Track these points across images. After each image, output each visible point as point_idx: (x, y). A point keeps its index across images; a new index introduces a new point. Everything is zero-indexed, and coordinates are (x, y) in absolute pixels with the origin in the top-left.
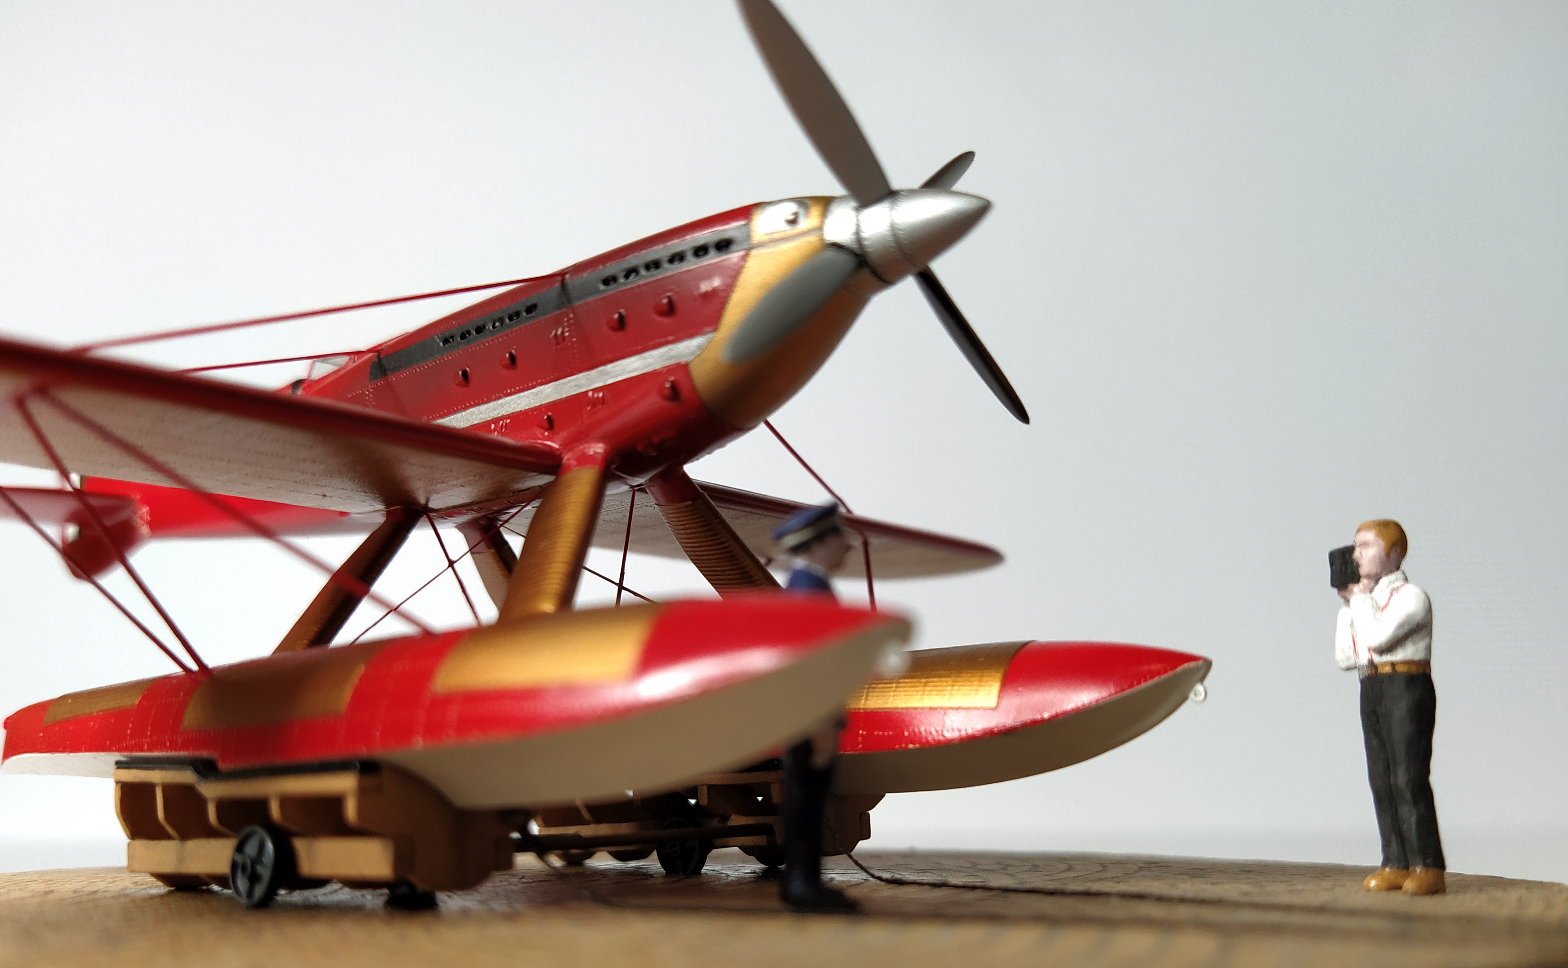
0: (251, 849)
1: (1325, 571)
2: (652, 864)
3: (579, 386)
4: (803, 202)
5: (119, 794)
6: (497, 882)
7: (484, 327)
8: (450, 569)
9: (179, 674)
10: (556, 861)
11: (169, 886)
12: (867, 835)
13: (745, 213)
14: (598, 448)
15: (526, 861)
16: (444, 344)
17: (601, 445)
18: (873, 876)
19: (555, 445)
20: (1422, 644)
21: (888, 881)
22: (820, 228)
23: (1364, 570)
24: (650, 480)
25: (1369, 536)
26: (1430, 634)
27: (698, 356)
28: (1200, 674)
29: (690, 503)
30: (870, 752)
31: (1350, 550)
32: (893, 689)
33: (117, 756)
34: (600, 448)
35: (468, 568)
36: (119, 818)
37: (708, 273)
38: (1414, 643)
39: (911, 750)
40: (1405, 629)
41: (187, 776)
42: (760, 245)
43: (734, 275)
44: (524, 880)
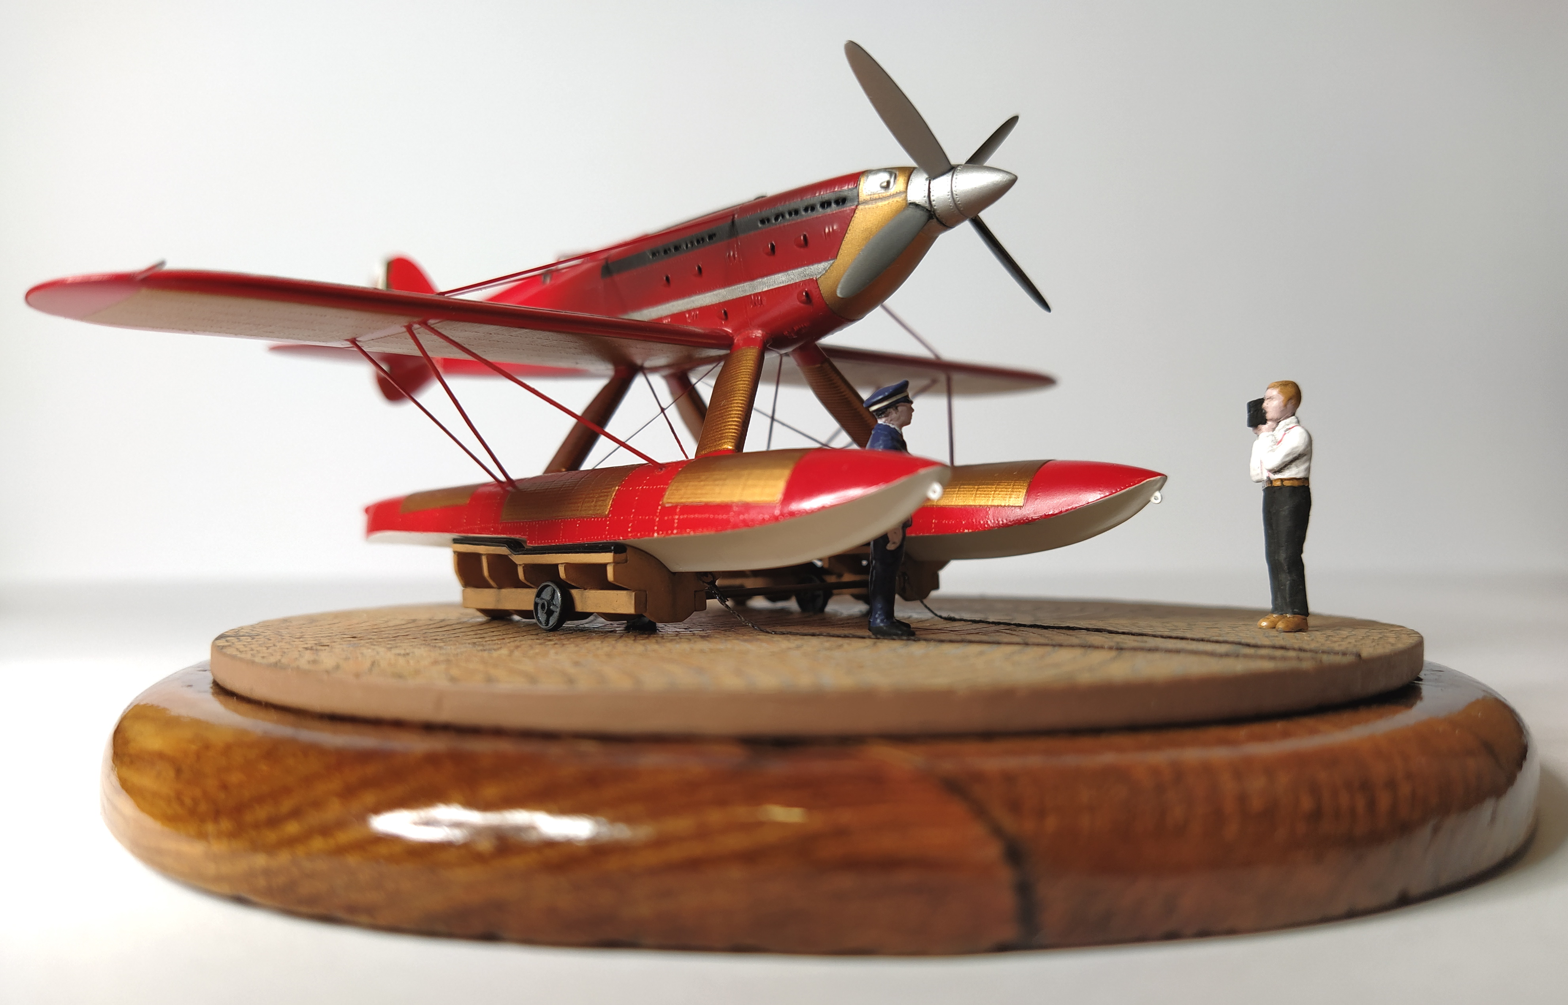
0: (546, 595)
1: (1245, 415)
2: (792, 605)
3: (745, 291)
4: (892, 171)
5: (456, 559)
6: (695, 616)
7: (680, 247)
8: (662, 414)
9: (492, 482)
10: (729, 603)
11: (487, 617)
12: (936, 586)
13: (854, 178)
14: (758, 333)
15: (713, 603)
16: (652, 257)
17: (760, 331)
18: (936, 615)
19: (729, 331)
20: (1303, 467)
21: (946, 619)
22: (906, 191)
23: (1269, 416)
24: (793, 351)
25: (1274, 392)
26: (1310, 459)
27: (824, 274)
28: (1159, 485)
29: (820, 365)
30: (940, 534)
31: (1261, 401)
32: (956, 492)
33: (455, 535)
34: (760, 333)
35: (673, 413)
36: (457, 575)
37: (830, 220)
38: (1297, 467)
39: (966, 533)
40: (1291, 458)
41: (503, 550)
42: (866, 202)
43: (846, 222)
44: (709, 615)
